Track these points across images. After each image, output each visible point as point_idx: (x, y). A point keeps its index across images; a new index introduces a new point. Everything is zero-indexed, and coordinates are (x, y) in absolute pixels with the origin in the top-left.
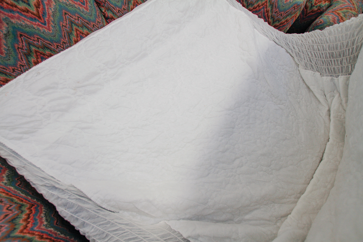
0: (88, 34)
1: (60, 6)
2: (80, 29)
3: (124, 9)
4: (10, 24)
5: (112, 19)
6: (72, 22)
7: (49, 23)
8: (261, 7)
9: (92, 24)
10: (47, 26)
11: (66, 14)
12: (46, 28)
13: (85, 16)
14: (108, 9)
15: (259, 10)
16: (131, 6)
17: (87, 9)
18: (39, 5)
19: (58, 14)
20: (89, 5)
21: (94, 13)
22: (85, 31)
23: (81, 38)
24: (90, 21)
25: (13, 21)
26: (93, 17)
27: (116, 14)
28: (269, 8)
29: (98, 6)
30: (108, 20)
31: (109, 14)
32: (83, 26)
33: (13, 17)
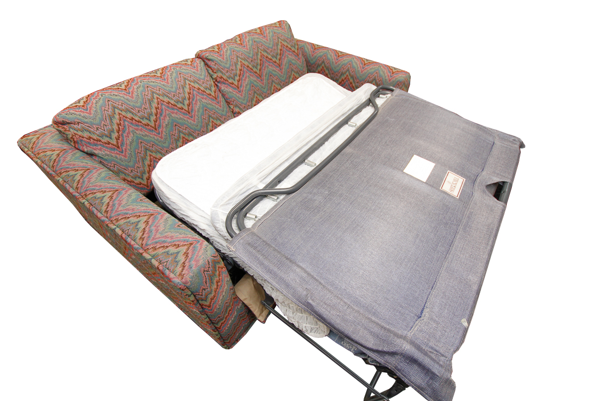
0: (220, 125)
1: (203, 104)
2: (215, 121)
3: (248, 105)
4: (171, 117)
5: (239, 114)
6: (210, 116)
7: (194, 117)
8: (345, 80)
9: (224, 117)
10: (193, 119)
11: (206, 110)
12: (192, 120)
13: (219, 111)
14: (236, 106)
15: (345, 83)
16: (254, 102)
17: (221, 107)
18: (190, 104)
19: (201, 110)
20: (222, 104)
21: (225, 109)
22: (218, 122)
23: (216, 128)
24: (223, 115)
25: (173, 115)
26: (225, 112)
27: (242, 110)
28: (351, 80)
29: (228, 105)
30: (236, 114)
31: (237, 110)
32: (217, 119)
33: (173, 113)
